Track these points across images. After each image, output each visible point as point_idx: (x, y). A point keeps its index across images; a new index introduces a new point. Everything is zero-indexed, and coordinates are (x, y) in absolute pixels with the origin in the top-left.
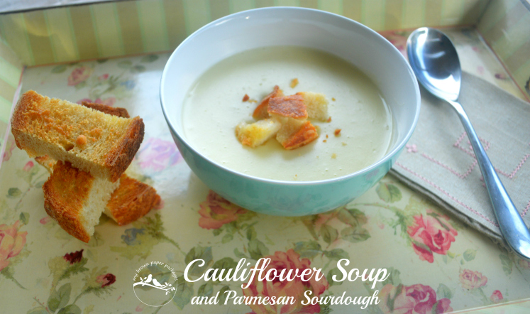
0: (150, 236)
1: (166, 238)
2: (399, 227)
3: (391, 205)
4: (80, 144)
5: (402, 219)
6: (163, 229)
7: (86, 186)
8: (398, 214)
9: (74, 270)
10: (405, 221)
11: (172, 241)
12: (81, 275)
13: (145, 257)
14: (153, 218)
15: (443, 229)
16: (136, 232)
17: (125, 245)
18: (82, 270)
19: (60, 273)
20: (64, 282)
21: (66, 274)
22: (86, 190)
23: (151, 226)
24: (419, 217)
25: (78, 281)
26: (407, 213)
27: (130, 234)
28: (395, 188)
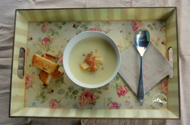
0: (61, 82)
1: (64, 83)
2: (116, 88)
3: (116, 82)
4: (46, 69)
5: (117, 86)
6: (64, 80)
7: (47, 76)
8: (116, 85)
9: (45, 88)
10: (118, 86)
11: (66, 84)
12: (46, 89)
13: (60, 87)
14: (62, 77)
15: (125, 90)
16: (58, 80)
17: (56, 83)
18: (47, 88)
19: (42, 88)
20: (43, 90)
21: (43, 89)
22: (48, 77)
23: (61, 79)
24: (121, 86)
25: (46, 90)
26: (119, 85)
27: (57, 81)
28: (118, 77)
